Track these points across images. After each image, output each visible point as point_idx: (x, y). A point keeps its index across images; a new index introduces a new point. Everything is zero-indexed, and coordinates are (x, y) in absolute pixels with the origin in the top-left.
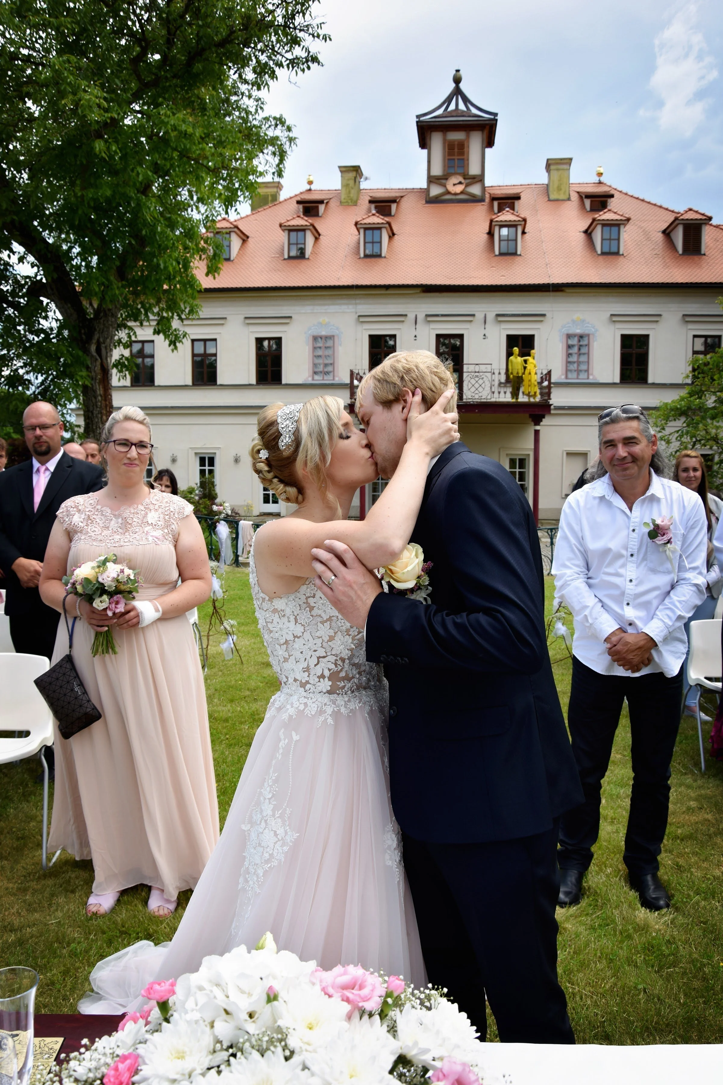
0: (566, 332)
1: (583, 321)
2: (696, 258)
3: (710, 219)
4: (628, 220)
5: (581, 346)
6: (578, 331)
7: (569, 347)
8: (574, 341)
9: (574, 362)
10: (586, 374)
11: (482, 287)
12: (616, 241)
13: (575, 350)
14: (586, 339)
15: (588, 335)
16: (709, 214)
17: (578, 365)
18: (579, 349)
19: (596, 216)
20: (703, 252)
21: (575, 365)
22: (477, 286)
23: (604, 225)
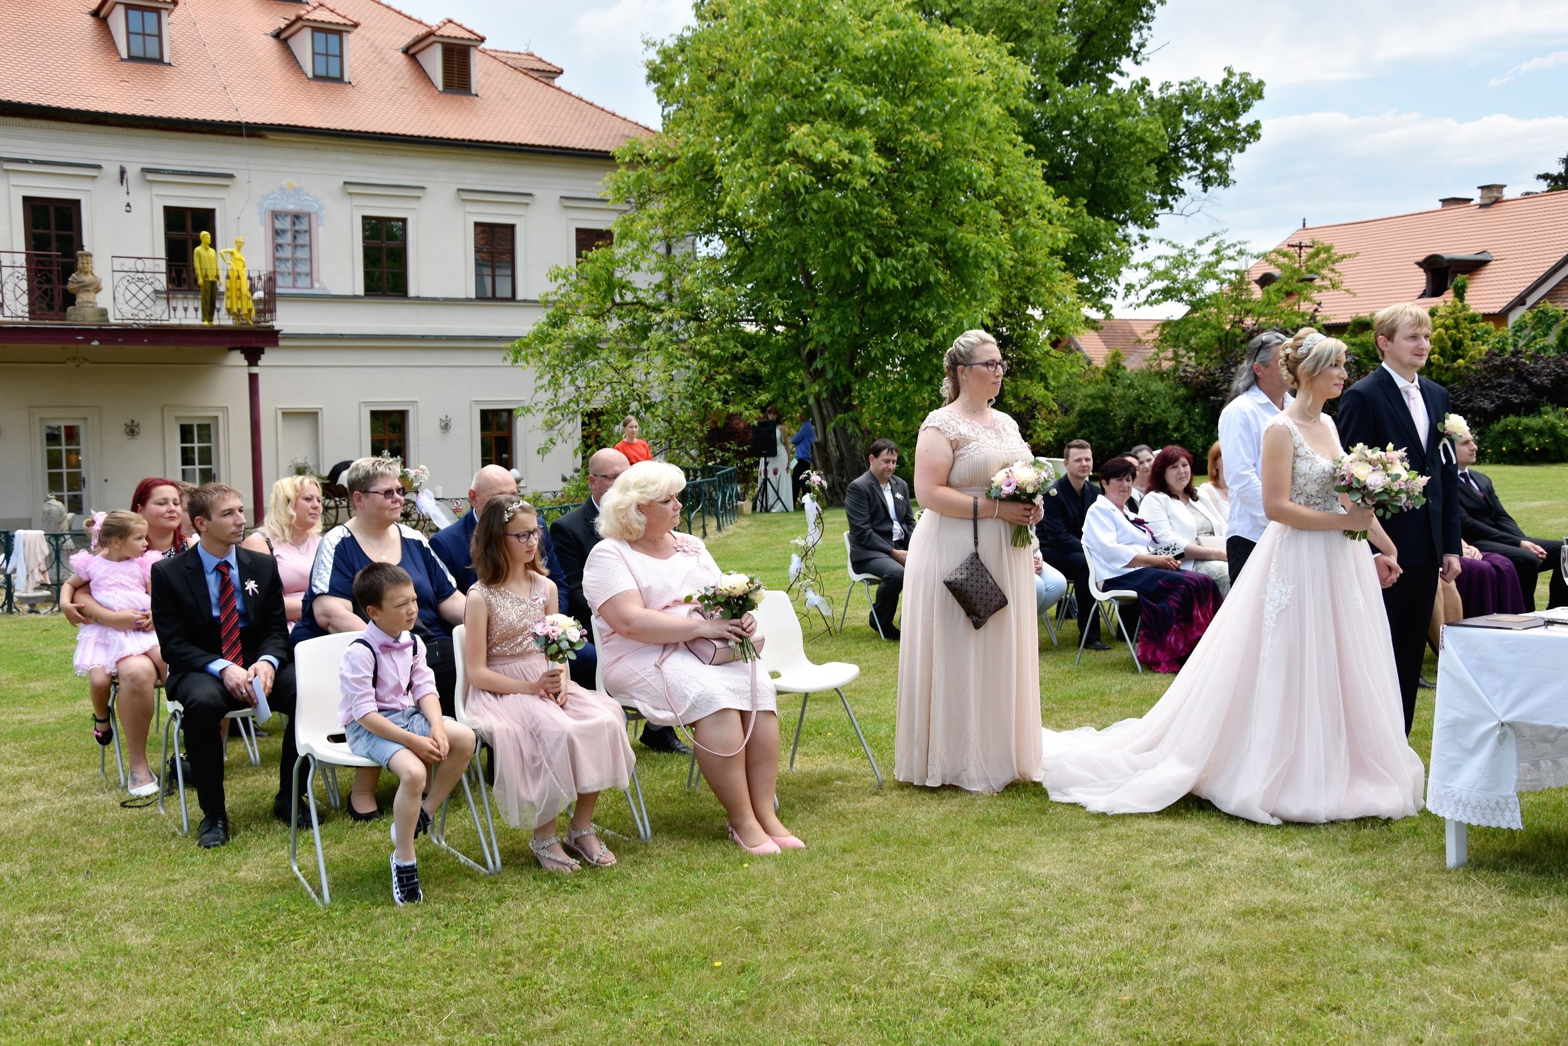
0: (271, 207)
1: (298, 191)
2: (465, 98)
3: (483, 40)
4: (356, 25)
5: (297, 231)
6: (291, 207)
7: (277, 233)
8: (286, 224)
9: (287, 260)
10: (308, 279)
11: (115, 116)
12: (338, 59)
13: (288, 238)
14: (305, 221)
15: (309, 215)
16: (481, 34)
17: (294, 265)
18: (295, 238)
19: (302, 12)
20: (473, 92)
21: (290, 264)
22: (106, 114)
23: (315, 30)
